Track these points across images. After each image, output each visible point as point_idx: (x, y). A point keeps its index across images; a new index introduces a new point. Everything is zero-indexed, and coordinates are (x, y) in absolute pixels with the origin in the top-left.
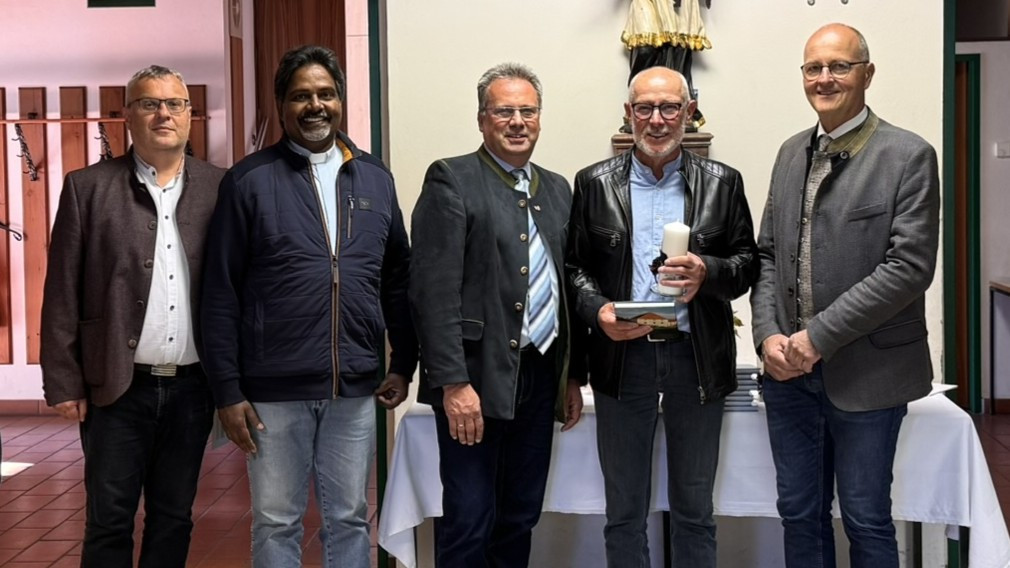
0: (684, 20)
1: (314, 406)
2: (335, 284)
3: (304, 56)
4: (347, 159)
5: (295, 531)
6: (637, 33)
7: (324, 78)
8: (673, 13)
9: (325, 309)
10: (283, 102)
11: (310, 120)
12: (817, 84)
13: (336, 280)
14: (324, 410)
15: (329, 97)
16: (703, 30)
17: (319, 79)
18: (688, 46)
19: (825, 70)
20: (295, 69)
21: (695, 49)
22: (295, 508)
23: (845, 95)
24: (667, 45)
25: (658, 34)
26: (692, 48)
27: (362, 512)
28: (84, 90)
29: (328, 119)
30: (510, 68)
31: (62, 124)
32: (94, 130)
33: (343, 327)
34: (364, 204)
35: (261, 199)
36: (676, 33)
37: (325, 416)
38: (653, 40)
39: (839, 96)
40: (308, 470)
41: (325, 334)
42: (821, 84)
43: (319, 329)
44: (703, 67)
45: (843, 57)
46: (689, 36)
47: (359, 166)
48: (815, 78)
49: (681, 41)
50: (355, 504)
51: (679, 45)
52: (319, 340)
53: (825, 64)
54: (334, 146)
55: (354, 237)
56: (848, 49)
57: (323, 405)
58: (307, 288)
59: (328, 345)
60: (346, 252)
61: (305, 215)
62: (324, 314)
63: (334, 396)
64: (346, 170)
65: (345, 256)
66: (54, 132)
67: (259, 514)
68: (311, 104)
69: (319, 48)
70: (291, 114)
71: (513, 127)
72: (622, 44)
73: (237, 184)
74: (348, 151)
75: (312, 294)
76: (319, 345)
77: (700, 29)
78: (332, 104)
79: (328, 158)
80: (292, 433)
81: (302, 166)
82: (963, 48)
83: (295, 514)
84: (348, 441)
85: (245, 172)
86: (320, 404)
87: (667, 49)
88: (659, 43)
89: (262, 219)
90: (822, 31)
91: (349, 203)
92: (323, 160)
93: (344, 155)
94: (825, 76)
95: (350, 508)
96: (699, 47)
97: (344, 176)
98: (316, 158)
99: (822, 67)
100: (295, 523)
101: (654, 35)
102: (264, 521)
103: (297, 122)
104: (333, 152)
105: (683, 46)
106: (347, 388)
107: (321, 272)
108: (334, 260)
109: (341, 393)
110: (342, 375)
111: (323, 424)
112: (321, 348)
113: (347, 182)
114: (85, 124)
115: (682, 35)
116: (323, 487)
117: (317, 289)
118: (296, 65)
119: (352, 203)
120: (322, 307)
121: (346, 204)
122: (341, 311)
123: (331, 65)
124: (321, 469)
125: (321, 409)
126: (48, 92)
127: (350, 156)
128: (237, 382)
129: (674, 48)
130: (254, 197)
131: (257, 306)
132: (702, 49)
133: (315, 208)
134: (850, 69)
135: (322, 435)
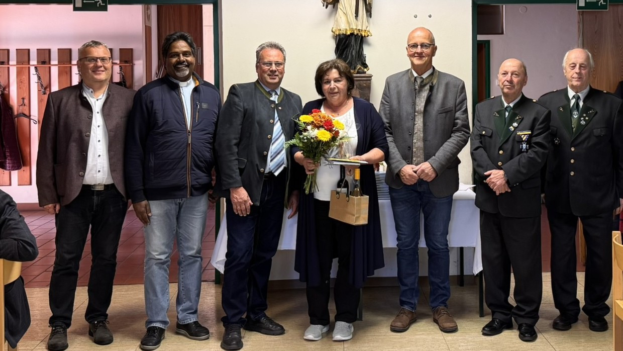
0: (359, 23)
1: (178, 201)
2: (189, 144)
3: (176, 37)
4: (197, 85)
5: (167, 262)
6: (338, 28)
7: (185, 46)
8: (355, 20)
9: (184, 155)
10: (166, 58)
11: (179, 66)
12: (415, 53)
13: (190, 142)
14: (183, 203)
15: (188, 56)
16: (368, 28)
17: (183, 47)
18: (361, 35)
19: (419, 47)
20: (171, 43)
21: (365, 36)
22: (167, 250)
23: (427, 58)
24: (352, 34)
25: (348, 29)
26: (363, 35)
27: (199, 252)
28: (70, 50)
29: (188, 66)
30: (271, 44)
31: (59, 67)
32: (75, 70)
33: (193, 164)
34: (205, 106)
35: (155, 103)
36: (356, 29)
37: (184, 206)
38: (346, 32)
39: (424, 58)
40: (175, 232)
41: (183, 167)
42: (417, 53)
43: (181, 165)
44: (369, 44)
45: (427, 42)
46: (362, 30)
47: (202, 88)
48: (414, 50)
49: (358, 32)
50: (196, 247)
51: (357, 34)
52: (180, 171)
53: (419, 44)
54: (191, 78)
55: (199, 121)
56: (429, 38)
57: (183, 200)
58: (175, 146)
59: (185, 172)
60: (195, 129)
61: (176, 111)
62: (183, 158)
63: (188, 196)
64: (196, 90)
65: (195, 130)
66: (55, 71)
67: (149, 253)
68: (179, 59)
69: (183, 33)
70: (170, 63)
71: (272, 71)
72: (332, 33)
73: (143, 96)
74: (197, 81)
75: (177, 149)
76: (181, 173)
77: (367, 27)
78: (190, 59)
79: (188, 85)
80: (167, 214)
81: (176, 88)
82: (481, 38)
83: (166, 253)
84: (194, 218)
85: (148, 90)
86: (182, 200)
87: (352, 36)
88: (349, 33)
89: (155, 113)
90: (416, 29)
91: (197, 106)
92: (186, 85)
93: (195, 83)
94: (419, 50)
95: (194, 249)
96: (366, 35)
97: (195, 93)
98: (182, 84)
99: (418, 46)
100: (166, 258)
101: (346, 29)
102: (151, 257)
103: (173, 67)
104: (190, 82)
105: (359, 34)
106: (195, 192)
107: (183, 138)
108: (189, 132)
109: (192, 195)
110: (192, 186)
111: (182, 210)
112: (181, 175)
113: (196, 96)
114: (71, 67)
115: (359, 30)
116: (181, 239)
117: (180, 146)
118: (172, 41)
119: (199, 106)
120: (183, 155)
121: (195, 106)
122: (192, 156)
123: (189, 41)
124: (181, 231)
125: (182, 202)
126: (52, 51)
127: (198, 84)
128: (142, 191)
129: (355, 36)
130: (152, 102)
131: (151, 155)
132: (368, 36)
133: (181, 108)
134: (429, 47)
135: (182, 215)
